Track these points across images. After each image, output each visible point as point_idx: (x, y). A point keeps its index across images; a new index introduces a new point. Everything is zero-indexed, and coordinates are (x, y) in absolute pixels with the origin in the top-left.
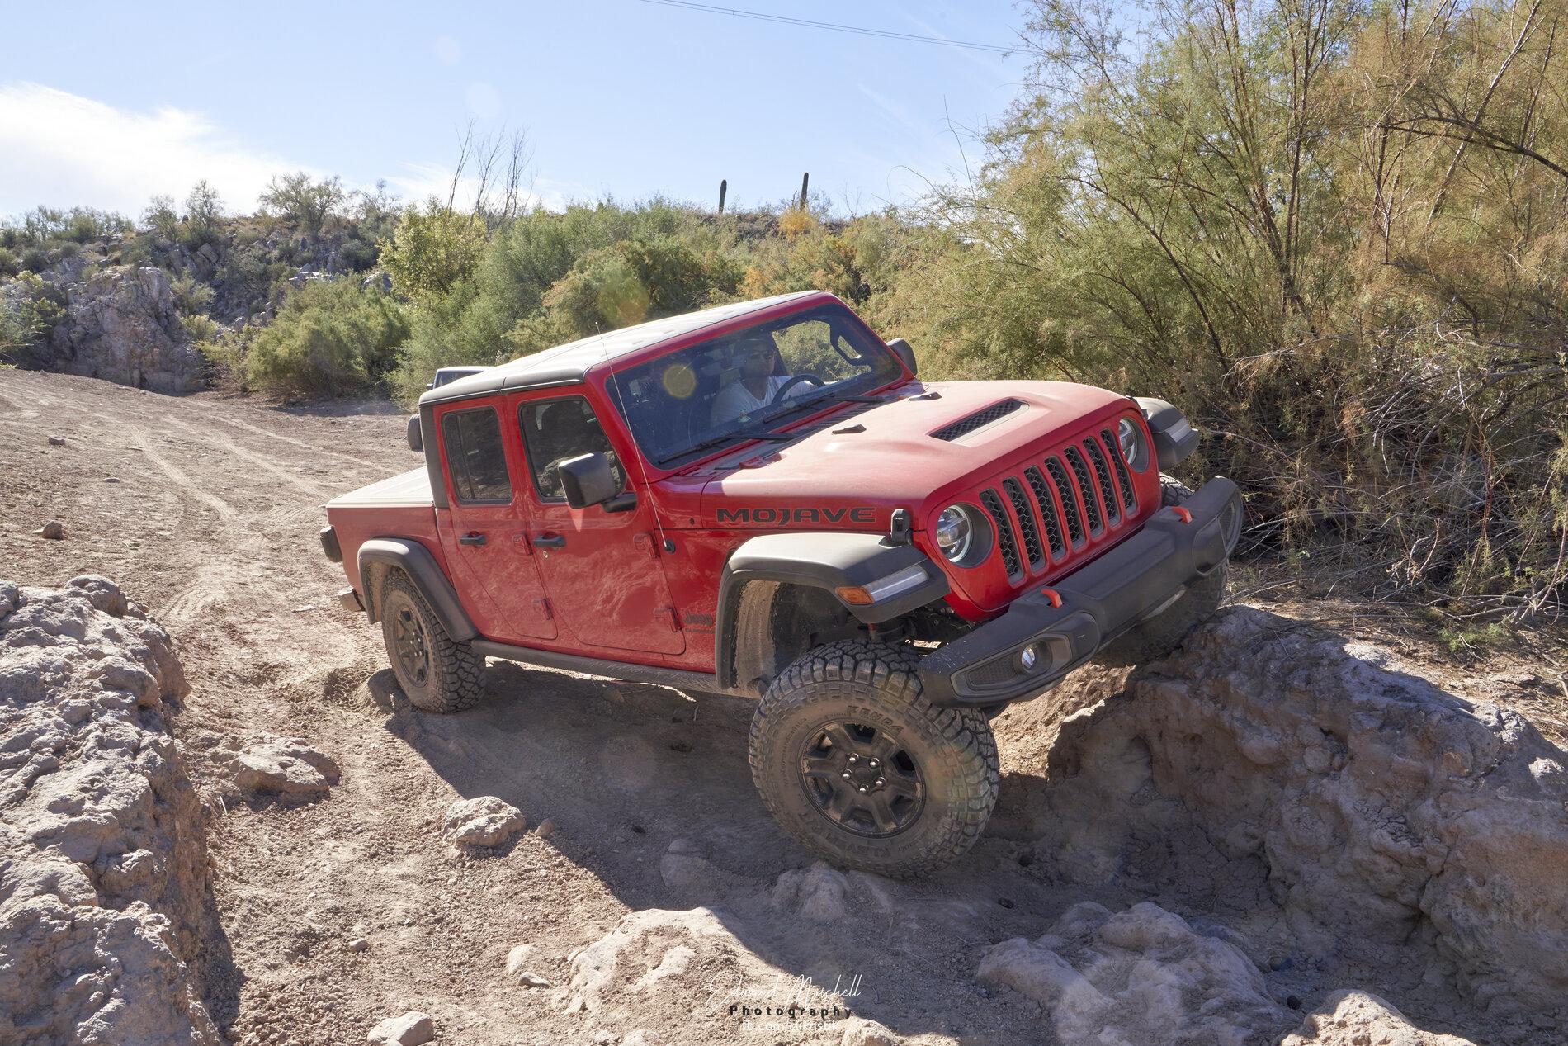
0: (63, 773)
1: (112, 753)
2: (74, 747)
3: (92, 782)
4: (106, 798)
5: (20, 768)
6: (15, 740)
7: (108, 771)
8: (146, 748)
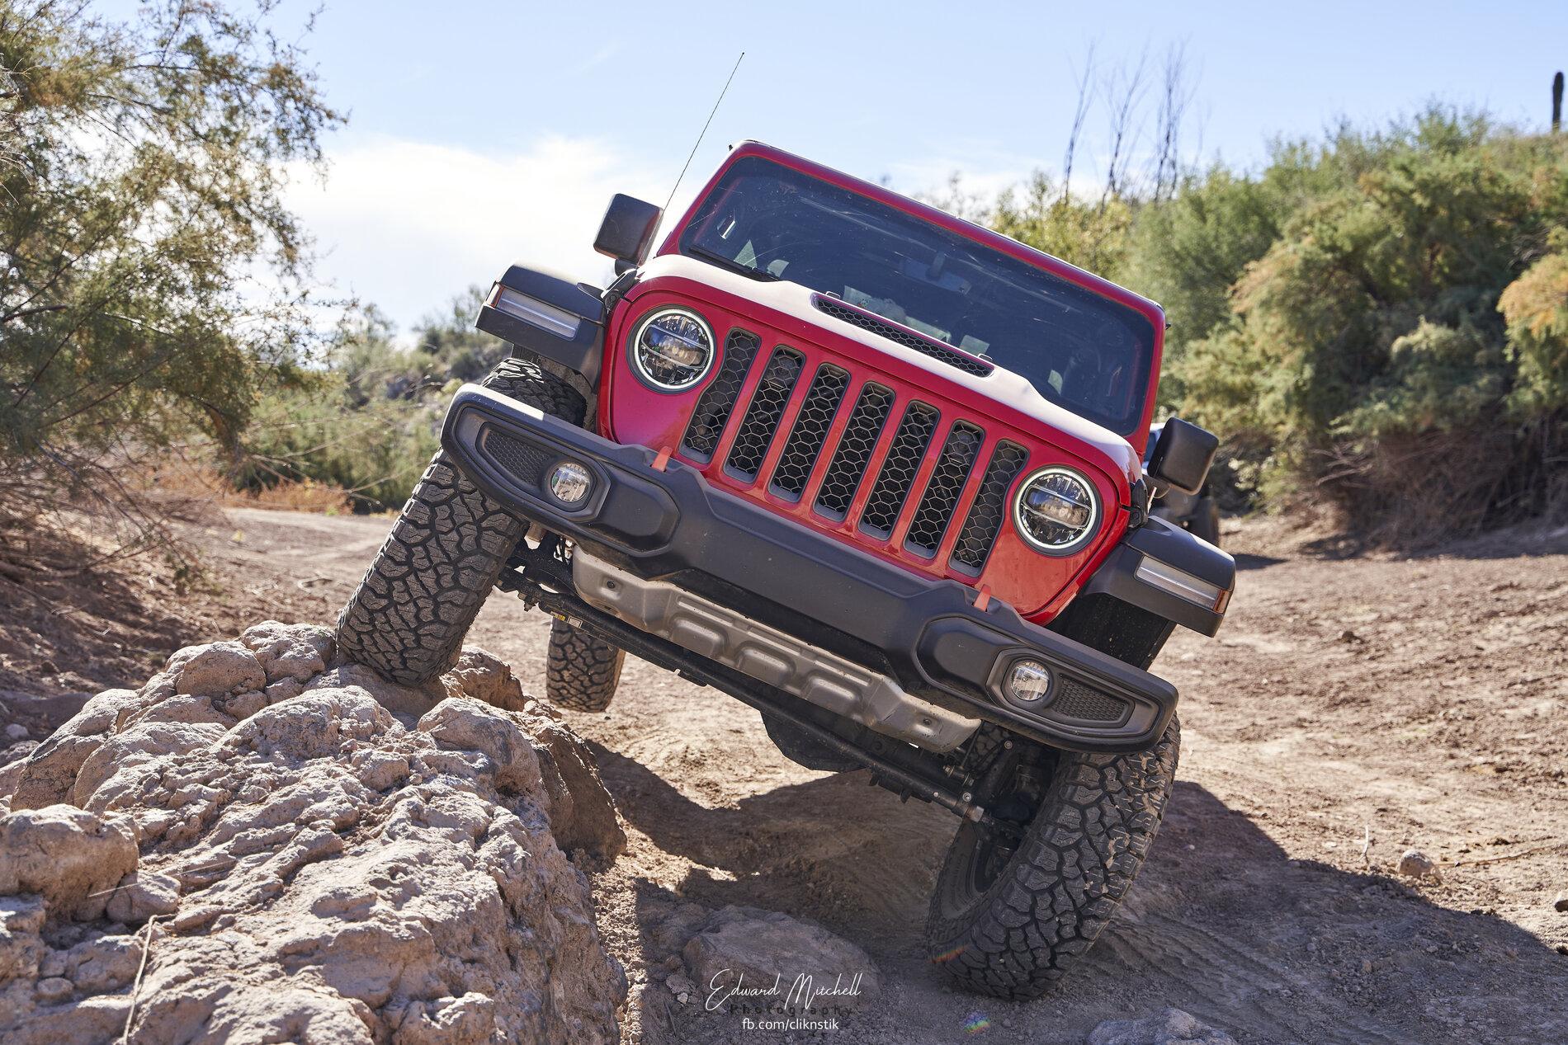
0: (347, 861)
1: (436, 834)
2: (372, 823)
3: (393, 872)
4: (416, 901)
5: (276, 852)
6: (273, 809)
7: (424, 859)
8: (498, 832)
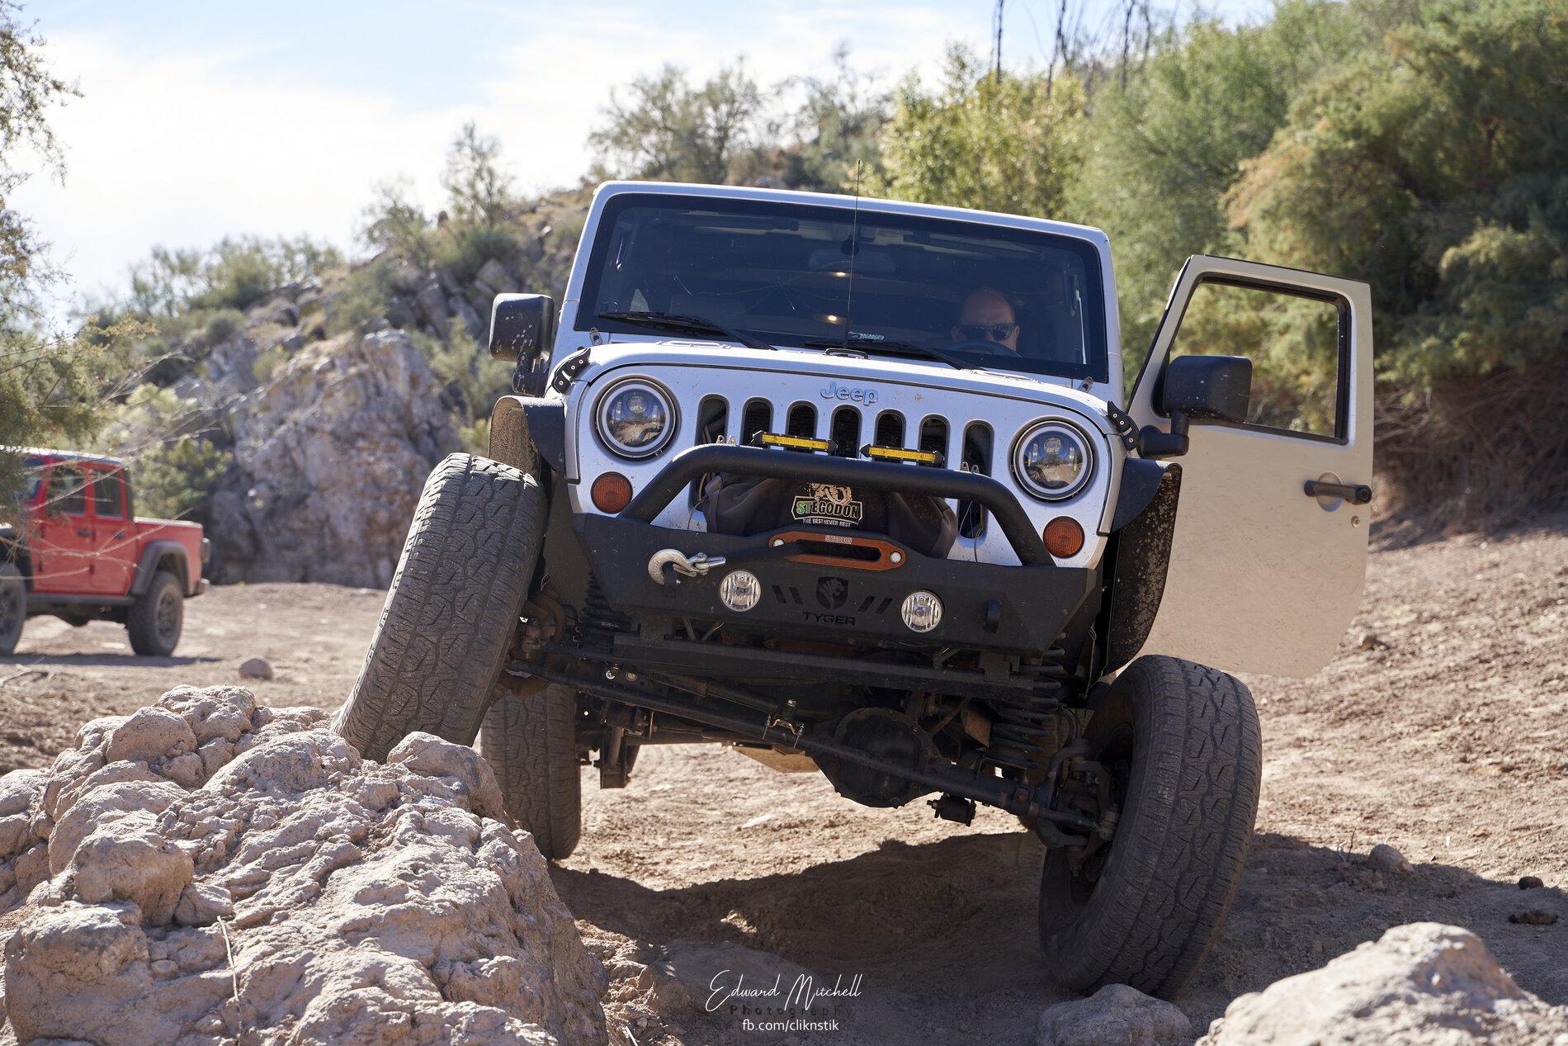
1: (439, 841)
2: (379, 836)
3: (415, 868)
5: (304, 863)
6: (290, 830)
7: (437, 858)
8: (489, 838)
